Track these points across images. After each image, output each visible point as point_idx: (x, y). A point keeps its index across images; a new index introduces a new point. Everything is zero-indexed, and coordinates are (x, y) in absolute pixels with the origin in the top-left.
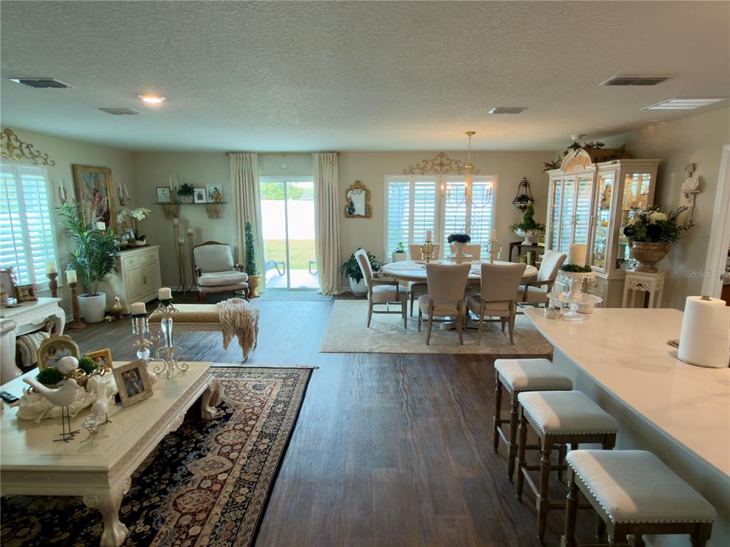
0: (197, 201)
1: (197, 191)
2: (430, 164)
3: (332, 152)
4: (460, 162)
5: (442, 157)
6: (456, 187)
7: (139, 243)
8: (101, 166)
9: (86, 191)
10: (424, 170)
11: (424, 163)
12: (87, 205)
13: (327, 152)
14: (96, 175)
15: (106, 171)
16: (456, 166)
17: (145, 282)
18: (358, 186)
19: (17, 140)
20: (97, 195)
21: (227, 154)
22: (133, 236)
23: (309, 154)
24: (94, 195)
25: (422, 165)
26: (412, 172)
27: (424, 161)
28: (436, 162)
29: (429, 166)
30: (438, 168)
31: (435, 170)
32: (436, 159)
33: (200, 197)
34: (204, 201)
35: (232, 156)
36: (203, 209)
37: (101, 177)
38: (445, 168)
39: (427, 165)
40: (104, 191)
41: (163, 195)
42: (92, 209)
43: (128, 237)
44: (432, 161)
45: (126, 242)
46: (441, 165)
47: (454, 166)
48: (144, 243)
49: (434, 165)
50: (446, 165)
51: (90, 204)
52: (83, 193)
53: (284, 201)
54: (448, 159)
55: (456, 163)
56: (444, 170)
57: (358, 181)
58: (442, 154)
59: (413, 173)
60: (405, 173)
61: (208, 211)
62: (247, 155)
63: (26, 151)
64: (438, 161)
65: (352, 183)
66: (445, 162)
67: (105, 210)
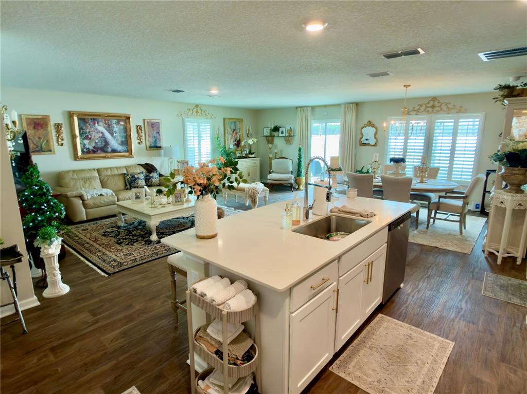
0: (280, 135)
1: (281, 129)
2: (424, 107)
3: (353, 103)
4: (450, 103)
5: (434, 101)
6: (444, 124)
7: (250, 156)
8: (238, 118)
9: (229, 130)
10: (418, 112)
11: (419, 106)
12: (229, 136)
13: (349, 103)
14: (235, 122)
15: (240, 120)
16: (446, 107)
17: (249, 175)
18: (370, 124)
19: (200, 109)
20: (235, 132)
21: (297, 108)
22: (248, 152)
23: (339, 105)
24: (233, 132)
25: (417, 108)
26: (408, 113)
27: (418, 105)
28: (428, 105)
29: (422, 109)
30: (430, 109)
31: (428, 111)
32: (429, 103)
33: (282, 133)
34: (284, 135)
35: (299, 109)
36: (283, 139)
37: (238, 123)
38: (436, 109)
39: (421, 108)
40: (239, 130)
41: (267, 132)
42: (231, 138)
43: (245, 152)
44: (426, 105)
45: (244, 155)
46: (433, 107)
47: (444, 107)
48: (253, 156)
49: (427, 107)
50: (437, 107)
51: (230, 136)
52: (228, 131)
53: (324, 136)
54: (439, 103)
55: (446, 105)
56: (434, 111)
57: (369, 121)
58: (434, 99)
59: (410, 114)
60: (404, 114)
61: (285, 140)
62: (306, 108)
63: (203, 113)
64: (431, 104)
65: (366, 122)
66: (437, 104)
67: (238, 139)
